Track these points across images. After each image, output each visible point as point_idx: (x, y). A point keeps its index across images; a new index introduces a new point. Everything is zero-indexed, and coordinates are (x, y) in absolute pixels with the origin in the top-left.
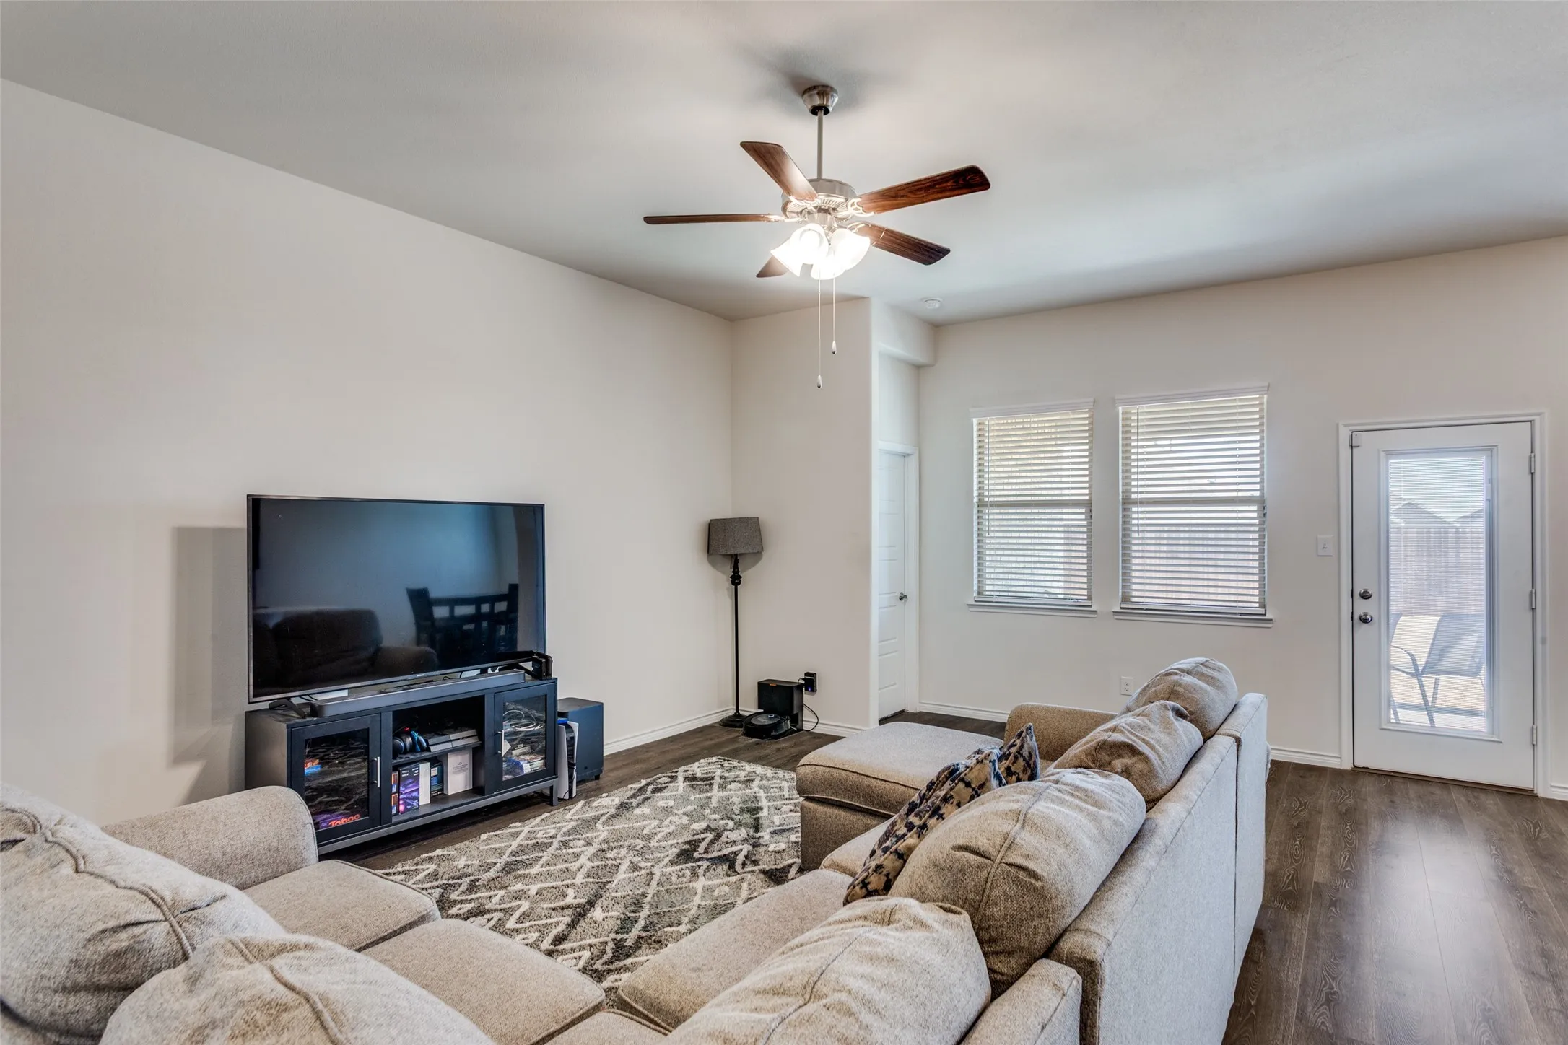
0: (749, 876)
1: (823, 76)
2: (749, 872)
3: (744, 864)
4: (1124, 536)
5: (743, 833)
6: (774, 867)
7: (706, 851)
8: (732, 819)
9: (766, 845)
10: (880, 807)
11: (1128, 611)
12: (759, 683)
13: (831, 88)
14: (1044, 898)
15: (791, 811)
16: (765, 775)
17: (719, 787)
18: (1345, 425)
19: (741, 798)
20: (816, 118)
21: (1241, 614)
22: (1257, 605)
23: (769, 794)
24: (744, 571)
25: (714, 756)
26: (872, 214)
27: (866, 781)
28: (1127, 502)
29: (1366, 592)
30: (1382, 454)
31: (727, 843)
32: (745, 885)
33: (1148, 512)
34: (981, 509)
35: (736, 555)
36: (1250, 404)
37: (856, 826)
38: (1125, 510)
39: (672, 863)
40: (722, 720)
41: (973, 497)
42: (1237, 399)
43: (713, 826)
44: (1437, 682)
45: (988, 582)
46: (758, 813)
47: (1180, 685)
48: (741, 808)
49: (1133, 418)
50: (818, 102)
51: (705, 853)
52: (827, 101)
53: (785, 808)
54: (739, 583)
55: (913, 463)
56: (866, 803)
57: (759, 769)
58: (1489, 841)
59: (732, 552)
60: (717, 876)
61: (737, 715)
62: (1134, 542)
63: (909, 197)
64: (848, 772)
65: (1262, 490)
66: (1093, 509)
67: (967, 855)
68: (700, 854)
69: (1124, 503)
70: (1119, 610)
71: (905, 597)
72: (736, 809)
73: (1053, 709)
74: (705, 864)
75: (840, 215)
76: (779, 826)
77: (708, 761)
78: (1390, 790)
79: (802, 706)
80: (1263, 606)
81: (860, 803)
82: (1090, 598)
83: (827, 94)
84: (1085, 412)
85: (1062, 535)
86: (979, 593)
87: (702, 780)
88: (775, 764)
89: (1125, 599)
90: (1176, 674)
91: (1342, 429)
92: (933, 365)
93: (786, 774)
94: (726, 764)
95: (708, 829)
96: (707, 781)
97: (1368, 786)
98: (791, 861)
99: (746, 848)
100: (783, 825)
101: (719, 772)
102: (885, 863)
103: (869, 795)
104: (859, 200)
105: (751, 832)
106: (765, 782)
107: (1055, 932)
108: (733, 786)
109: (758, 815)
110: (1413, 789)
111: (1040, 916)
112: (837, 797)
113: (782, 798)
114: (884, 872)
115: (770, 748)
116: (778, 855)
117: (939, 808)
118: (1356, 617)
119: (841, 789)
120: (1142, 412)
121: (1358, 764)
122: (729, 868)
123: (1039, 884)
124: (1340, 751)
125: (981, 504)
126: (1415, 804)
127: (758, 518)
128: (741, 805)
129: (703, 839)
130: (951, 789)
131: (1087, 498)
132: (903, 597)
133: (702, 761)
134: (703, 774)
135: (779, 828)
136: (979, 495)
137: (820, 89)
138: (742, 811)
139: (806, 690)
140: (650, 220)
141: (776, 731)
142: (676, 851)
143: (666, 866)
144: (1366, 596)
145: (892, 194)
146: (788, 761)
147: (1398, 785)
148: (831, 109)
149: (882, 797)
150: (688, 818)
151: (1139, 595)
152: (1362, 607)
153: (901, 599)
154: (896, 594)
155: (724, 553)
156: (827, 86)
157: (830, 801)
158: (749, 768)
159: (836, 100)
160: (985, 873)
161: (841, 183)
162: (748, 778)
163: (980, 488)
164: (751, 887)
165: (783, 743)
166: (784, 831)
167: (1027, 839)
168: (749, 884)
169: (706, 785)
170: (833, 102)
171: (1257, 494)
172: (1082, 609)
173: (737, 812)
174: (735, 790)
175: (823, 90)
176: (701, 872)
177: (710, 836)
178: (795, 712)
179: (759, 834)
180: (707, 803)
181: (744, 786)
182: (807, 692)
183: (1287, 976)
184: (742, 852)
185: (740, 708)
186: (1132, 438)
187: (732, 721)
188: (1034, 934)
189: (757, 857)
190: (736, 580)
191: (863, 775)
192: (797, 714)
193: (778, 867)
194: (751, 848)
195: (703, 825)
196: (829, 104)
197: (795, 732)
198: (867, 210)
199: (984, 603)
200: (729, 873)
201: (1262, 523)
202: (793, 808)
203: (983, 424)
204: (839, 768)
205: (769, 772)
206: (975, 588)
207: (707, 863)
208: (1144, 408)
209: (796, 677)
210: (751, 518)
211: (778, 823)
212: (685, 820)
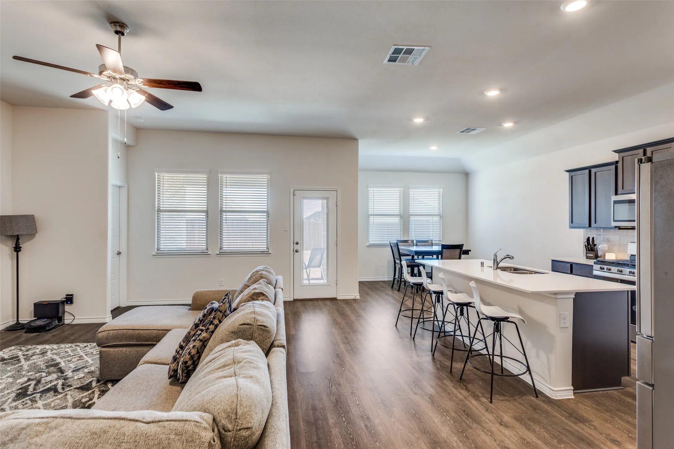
0: (69, 392)
1: (124, 20)
2: (68, 391)
3: (63, 389)
4: (221, 224)
5: (55, 376)
6: (82, 385)
7: (34, 389)
8: (44, 372)
9: (72, 377)
10: (145, 342)
11: (222, 253)
12: (35, 304)
13: (126, 25)
14: (269, 332)
15: (78, 360)
16: (53, 348)
17: (25, 360)
18: (292, 188)
19: (43, 361)
20: (117, 36)
21: (261, 252)
22: (266, 248)
23: (60, 356)
24: (23, 243)
25: (12, 346)
26: (147, 87)
27: (137, 332)
28: (222, 211)
29: (297, 242)
30: (302, 198)
31: (46, 383)
32: (69, 397)
33: (230, 215)
34: (158, 213)
35: (18, 236)
36: (264, 178)
37: (132, 353)
38: (221, 214)
39: (14, 400)
40: (6, 328)
41: (155, 207)
42: (260, 176)
43: (32, 377)
44: (310, 270)
45: (162, 244)
46: (58, 366)
47: (263, 274)
48: (46, 366)
49: (224, 179)
50: (119, 29)
51: (34, 391)
52: (124, 30)
53: (73, 360)
54: (19, 251)
55: (124, 192)
56: (137, 341)
57: (47, 347)
58: (329, 313)
59: (17, 234)
60: (49, 398)
61: (18, 323)
62: (224, 226)
63: (166, 85)
64: (127, 330)
65: (268, 208)
66: (209, 213)
67: (245, 326)
68: (31, 392)
69: (221, 212)
70: (219, 253)
71: (120, 253)
72: (43, 367)
73: (210, 291)
74: (38, 395)
75: (130, 83)
76: (75, 368)
77: (9, 349)
78: (304, 305)
79: (64, 312)
80: (268, 248)
81: (134, 342)
82: (207, 249)
83: (124, 27)
84: (205, 175)
85: (185, 224)
86: (158, 250)
87: (9, 359)
88: (57, 341)
89: (221, 249)
90: (260, 271)
91: (291, 189)
92: (135, 146)
93: (66, 345)
94: (23, 348)
95: (29, 380)
96: (15, 358)
97: (299, 304)
98: (90, 380)
99: (60, 382)
100: (77, 367)
101: (20, 353)
102: (196, 344)
103: (139, 337)
104: (143, 80)
105: (59, 374)
106: (54, 351)
107: (271, 342)
108: (34, 357)
109: (59, 366)
110: (310, 303)
111: (268, 338)
112: (121, 342)
113: (70, 356)
114: (196, 348)
115: (48, 336)
116: (81, 380)
117: (212, 321)
118: (295, 250)
119: (123, 338)
120: (226, 178)
121: (295, 298)
122: (55, 392)
123: (267, 329)
124: (290, 295)
125: (159, 211)
126: (311, 307)
127: (34, 215)
128: (45, 364)
129: (30, 385)
130: (216, 314)
131: (206, 209)
132: (119, 253)
133: (4, 350)
134: (9, 356)
135: (75, 369)
136: (158, 206)
137: (120, 24)
138: (47, 367)
139: (66, 303)
140: (15, 58)
141: (49, 326)
142: (14, 395)
143: (11, 403)
144: (297, 244)
145: (159, 82)
146: (63, 340)
147: (306, 303)
148: (125, 34)
149: (146, 337)
150: (12, 379)
151: (226, 247)
152: (297, 247)
153: (118, 254)
154: (115, 252)
155: (11, 234)
156: (124, 24)
157: (117, 345)
158: (40, 347)
159: (128, 31)
160: (252, 329)
161: (132, 70)
162: (43, 352)
163: (158, 204)
164: (73, 396)
165: (54, 332)
166: (79, 369)
167: (259, 318)
168: (71, 395)
169: (15, 361)
170: (126, 31)
171: (266, 209)
172: (204, 254)
173: (45, 368)
174: (37, 359)
175: (123, 25)
176: (37, 399)
177: (33, 383)
178: (60, 315)
179: (65, 374)
180: (21, 369)
181: (41, 356)
182: (67, 304)
183: (292, 362)
184: (59, 384)
185: (19, 320)
186: (224, 187)
187: (15, 327)
188: (267, 344)
189: (69, 384)
190: (17, 249)
191: (135, 329)
192: (61, 316)
193: (85, 384)
194: (63, 381)
195: (26, 379)
196: (125, 32)
197: (60, 325)
198: (145, 85)
199: (160, 254)
200: (55, 394)
201: (268, 220)
202: (79, 358)
203: (160, 175)
204: (122, 329)
205: (55, 346)
206: (156, 247)
207: (40, 394)
208: (228, 176)
209: (60, 297)
210: (30, 215)
211: (74, 367)
212: (10, 380)
